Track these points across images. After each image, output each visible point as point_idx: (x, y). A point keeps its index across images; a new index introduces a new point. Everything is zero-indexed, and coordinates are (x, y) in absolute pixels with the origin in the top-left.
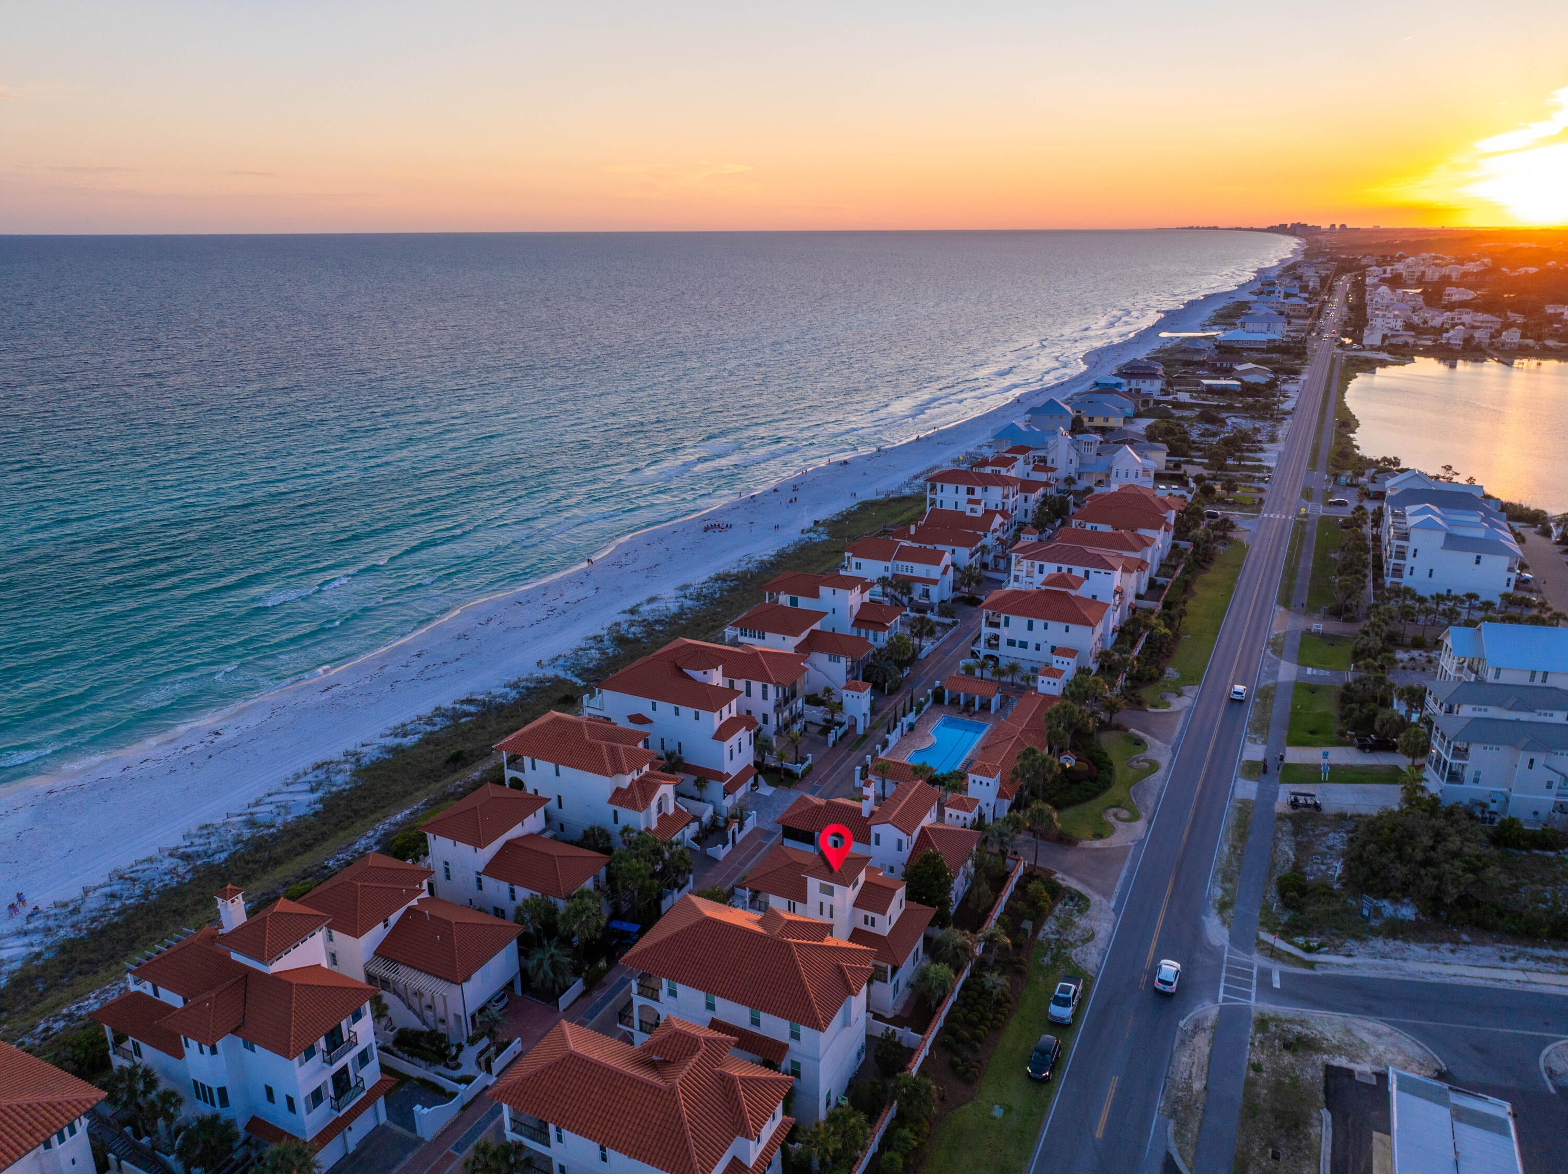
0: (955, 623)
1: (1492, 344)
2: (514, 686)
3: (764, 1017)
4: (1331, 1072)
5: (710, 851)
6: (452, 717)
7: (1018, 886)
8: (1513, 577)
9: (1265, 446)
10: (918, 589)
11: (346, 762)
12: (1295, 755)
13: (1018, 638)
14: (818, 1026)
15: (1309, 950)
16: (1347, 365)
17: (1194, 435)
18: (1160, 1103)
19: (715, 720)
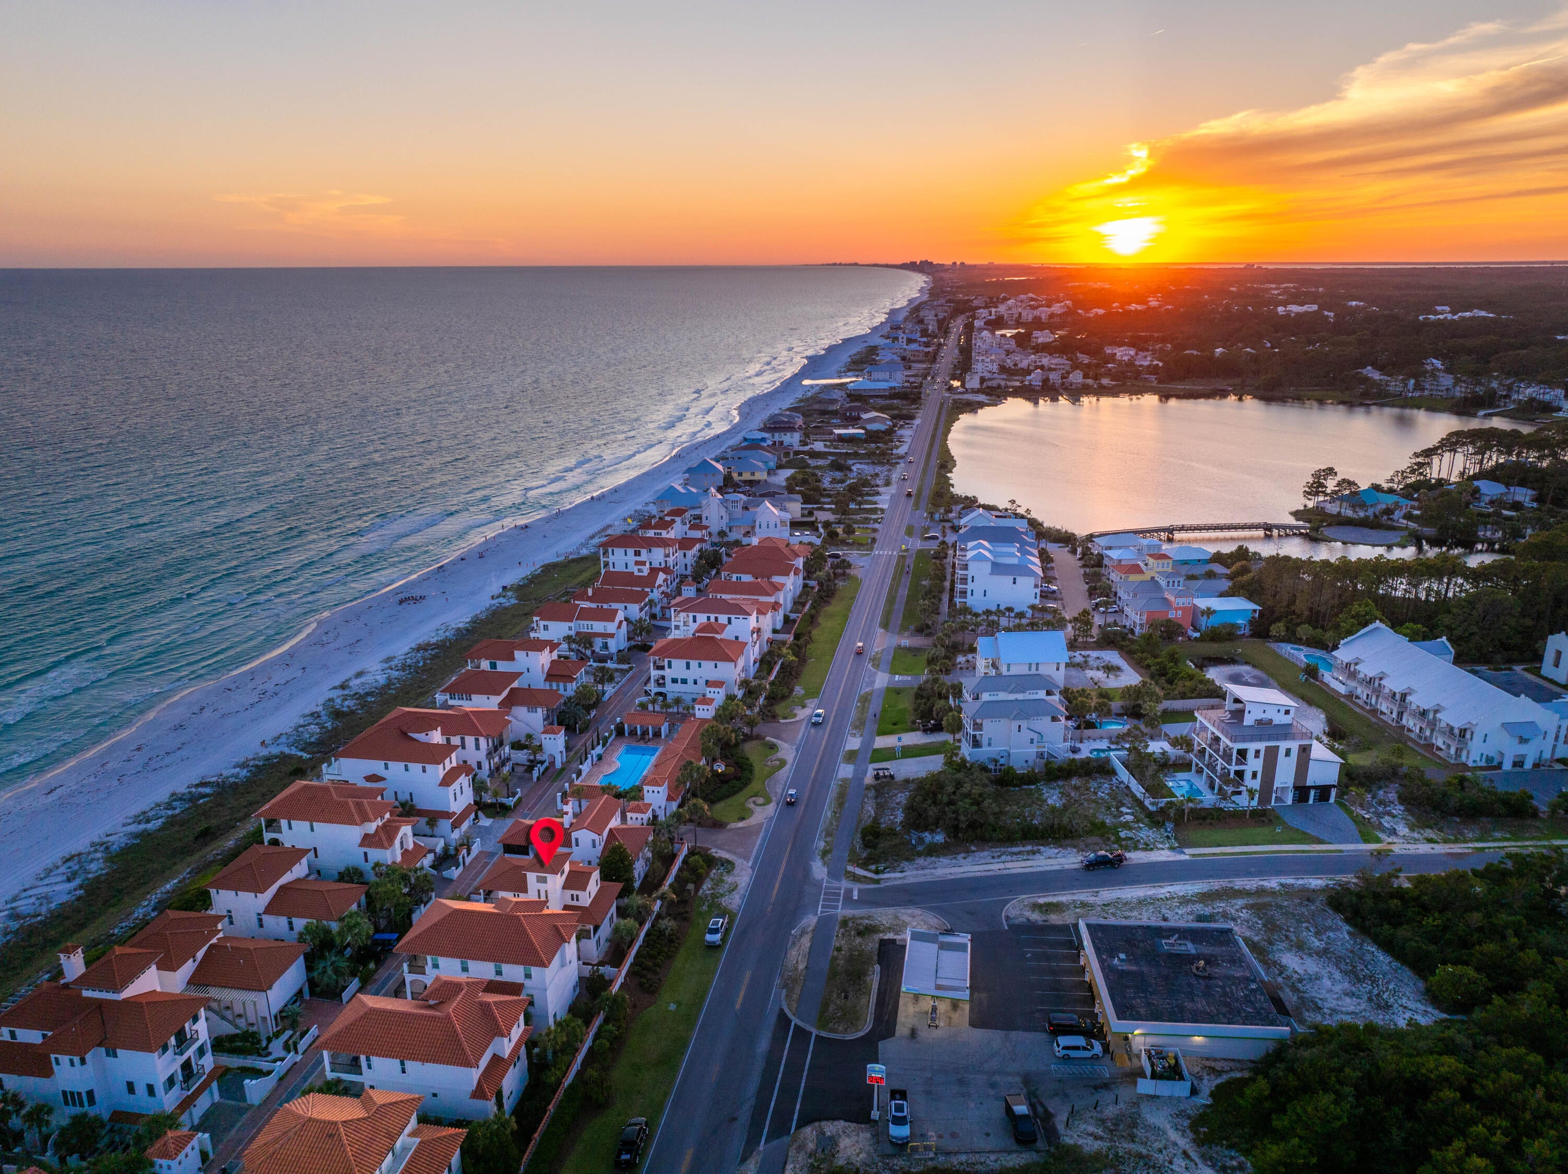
0: (631, 668)
1: (1063, 384)
2: (243, 765)
3: (505, 968)
4: (883, 943)
5: (445, 874)
6: (190, 800)
7: (685, 862)
8: (1038, 591)
9: (881, 489)
10: (598, 643)
11: (96, 851)
12: (881, 742)
13: (679, 677)
14: (543, 965)
15: (877, 872)
16: (952, 408)
17: (826, 483)
18: (778, 981)
19: (439, 771)
